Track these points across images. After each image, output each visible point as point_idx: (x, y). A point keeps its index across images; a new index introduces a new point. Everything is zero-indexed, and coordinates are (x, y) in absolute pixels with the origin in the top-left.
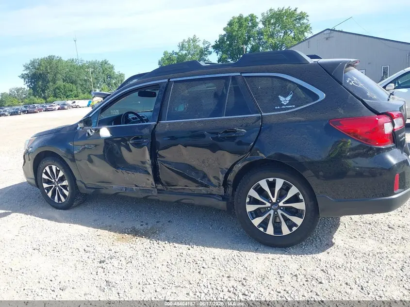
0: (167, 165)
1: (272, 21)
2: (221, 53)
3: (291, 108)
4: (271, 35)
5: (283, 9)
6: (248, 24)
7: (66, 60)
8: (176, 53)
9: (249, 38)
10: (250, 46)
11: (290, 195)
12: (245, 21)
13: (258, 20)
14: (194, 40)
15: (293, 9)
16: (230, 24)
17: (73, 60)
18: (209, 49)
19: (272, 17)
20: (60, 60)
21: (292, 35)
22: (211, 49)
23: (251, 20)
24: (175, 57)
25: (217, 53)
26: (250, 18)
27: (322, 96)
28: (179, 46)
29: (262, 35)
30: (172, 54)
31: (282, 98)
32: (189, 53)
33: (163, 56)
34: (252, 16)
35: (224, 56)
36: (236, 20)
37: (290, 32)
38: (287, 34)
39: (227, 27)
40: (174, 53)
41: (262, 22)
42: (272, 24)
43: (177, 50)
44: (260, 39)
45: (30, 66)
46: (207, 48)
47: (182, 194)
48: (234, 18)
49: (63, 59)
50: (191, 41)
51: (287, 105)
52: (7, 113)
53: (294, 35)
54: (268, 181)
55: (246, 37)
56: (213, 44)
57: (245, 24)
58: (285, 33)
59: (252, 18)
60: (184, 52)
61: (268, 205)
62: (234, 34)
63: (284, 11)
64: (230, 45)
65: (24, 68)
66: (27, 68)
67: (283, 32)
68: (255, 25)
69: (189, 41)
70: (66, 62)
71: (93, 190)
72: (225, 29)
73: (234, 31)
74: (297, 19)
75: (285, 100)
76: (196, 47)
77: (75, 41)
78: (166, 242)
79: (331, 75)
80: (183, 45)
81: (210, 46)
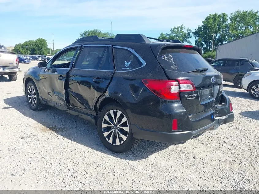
0: (72, 94)
1: (238, 19)
2: (198, 37)
3: (129, 70)
4: (236, 28)
5: (247, 11)
6: (221, 19)
7: (103, 33)
8: (169, 35)
9: (219, 29)
10: (219, 35)
11: (123, 121)
12: (218, 18)
13: (227, 18)
14: (182, 28)
15: (255, 11)
16: (207, 19)
17: (107, 33)
18: (190, 34)
19: (238, 16)
20: (100, 33)
21: (252, 29)
22: (191, 34)
23: (223, 17)
24: (167, 37)
25: (195, 37)
26: (222, 16)
27: (144, 64)
28: (171, 30)
29: (229, 28)
30: (165, 35)
31: (126, 63)
32: (177, 35)
33: (160, 36)
34: (224, 14)
35: (199, 40)
36: (212, 17)
37: (250, 28)
38: (248, 29)
39: (205, 21)
40: (167, 34)
41: (231, 19)
42: (238, 21)
43: (169, 33)
44: (226, 31)
45: (83, 35)
46: (189, 33)
47: (79, 112)
48: (210, 15)
49: (102, 32)
50: (180, 28)
51: (127, 67)
52: (65, 60)
53: (253, 30)
54: (114, 111)
55: (218, 29)
56: (194, 31)
57: (218, 19)
58: (247, 28)
59: (224, 15)
60: (174, 35)
61: (113, 125)
62: (209, 25)
63: (248, 13)
64: (205, 33)
65: (80, 35)
66: (82, 36)
67: (245, 27)
68: (225, 21)
69: (178, 28)
70: (103, 34)
71: (45, 102)
72: (203, 22)
73: (209, 23)
74: (257, 18)
75: (127, 64)
76: (182, 32)
77: (111, 22)
78: (62, 136)
79: (152, 52)
80: (174, 30)
81: (192, 32)
